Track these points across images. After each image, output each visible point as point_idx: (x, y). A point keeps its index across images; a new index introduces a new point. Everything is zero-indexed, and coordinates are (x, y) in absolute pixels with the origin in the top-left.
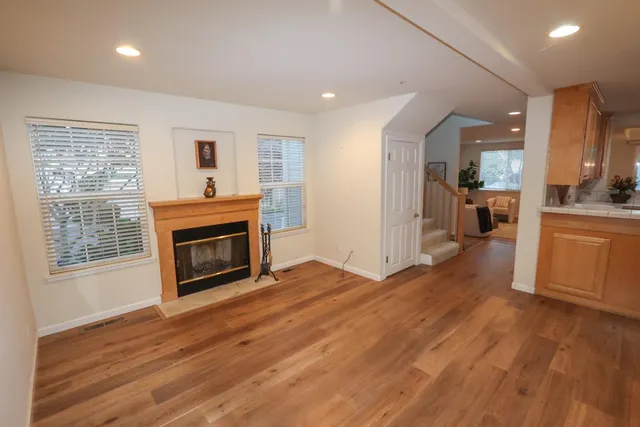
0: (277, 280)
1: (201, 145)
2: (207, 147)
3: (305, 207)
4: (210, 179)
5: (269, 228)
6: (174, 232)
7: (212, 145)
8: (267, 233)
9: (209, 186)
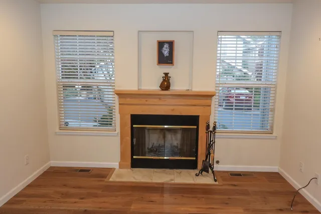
0: (216, 181)
1: (161, 44)
2: (166, 46)
3: (273, 110)
4: (166, 74)
5: (214, 128)
6: (132, 116)
7: (171, 44)
8: (212, 132)
9: (164, 81)
